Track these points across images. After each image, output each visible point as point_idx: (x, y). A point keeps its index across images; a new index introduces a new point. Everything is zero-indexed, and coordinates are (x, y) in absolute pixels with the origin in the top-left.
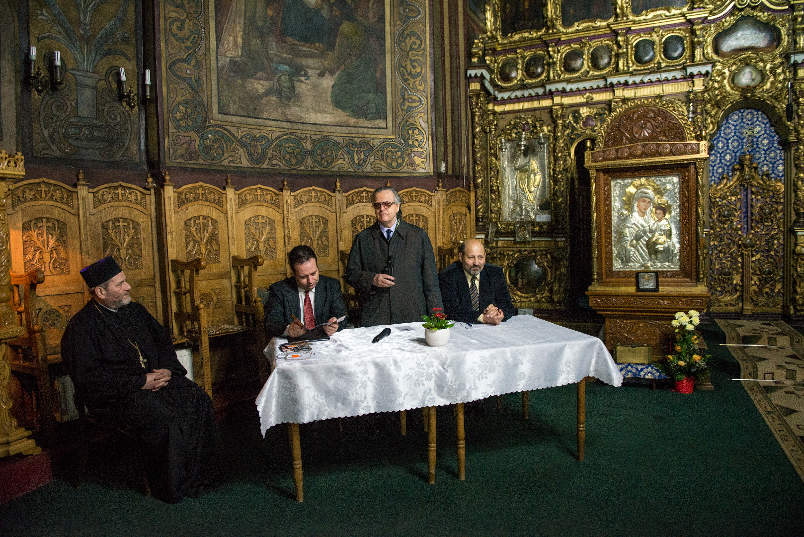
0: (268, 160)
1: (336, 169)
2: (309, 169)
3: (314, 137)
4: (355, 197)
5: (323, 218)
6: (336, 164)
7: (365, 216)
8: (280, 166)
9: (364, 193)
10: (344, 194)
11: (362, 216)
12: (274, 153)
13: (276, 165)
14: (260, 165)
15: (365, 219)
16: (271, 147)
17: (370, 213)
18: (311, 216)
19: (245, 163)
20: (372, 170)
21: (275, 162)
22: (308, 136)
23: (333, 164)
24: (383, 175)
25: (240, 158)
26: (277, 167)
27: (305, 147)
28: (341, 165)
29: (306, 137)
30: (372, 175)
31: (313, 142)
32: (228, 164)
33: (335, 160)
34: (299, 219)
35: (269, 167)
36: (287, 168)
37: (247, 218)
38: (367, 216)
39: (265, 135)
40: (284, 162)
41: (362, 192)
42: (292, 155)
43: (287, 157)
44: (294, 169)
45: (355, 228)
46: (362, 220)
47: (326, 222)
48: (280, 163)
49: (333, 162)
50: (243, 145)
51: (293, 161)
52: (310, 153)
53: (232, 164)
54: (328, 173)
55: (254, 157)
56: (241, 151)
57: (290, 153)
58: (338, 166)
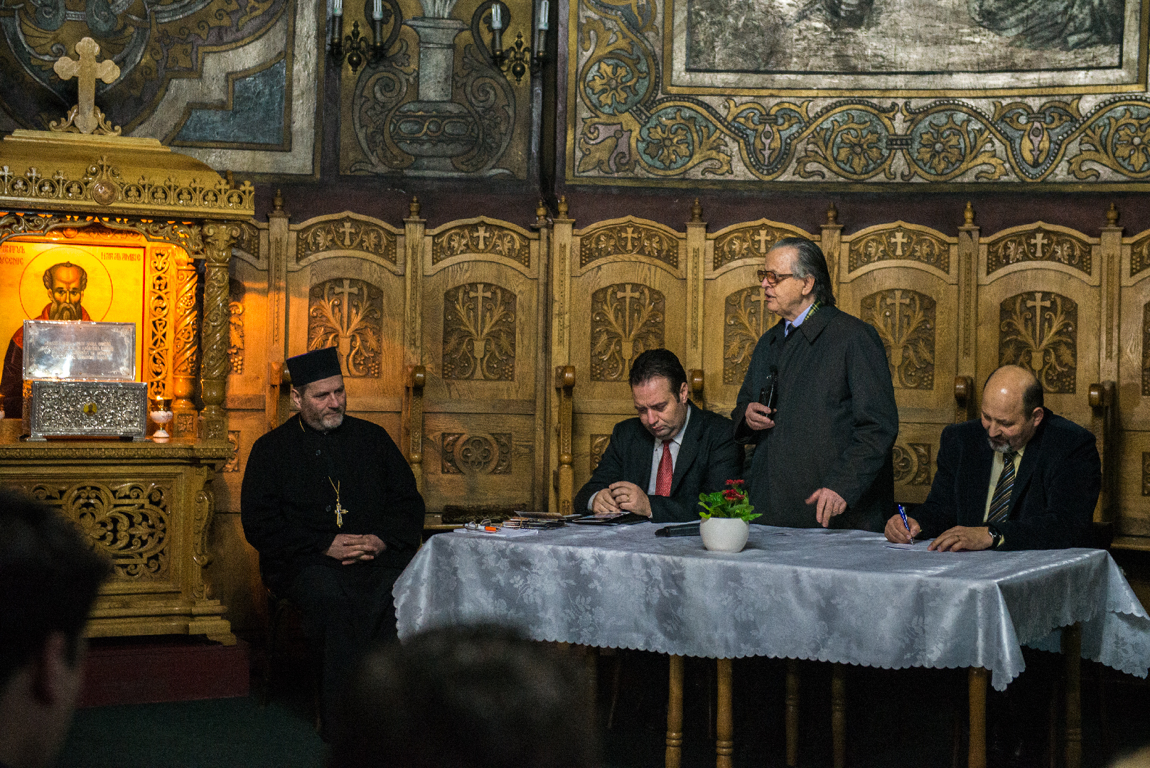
0: (794, 164)
1: (969, 179)
2: (899, 180)
3: (914, 104)
4: (1012, 246)
5: (922, 296)
6: (971, 165)
7: (1039, 296)
8: (823, 176)
9: (1040, 236)
10: (983, 240)
11: (1031, 295)
12: (811, 147)
13: (812, 173)
14: (774, 175)
15: (1038, 303)
16: (805, 134)
17: (1055, 289)
18: (892, 291)
19: (740, 171)
20: (1071, 178)
21: (811, 167)
22: (901, 102)
23: (964, 166)
24: (1105, 188)
25: (729, 163)
26: (817, 178)
27: (891, 131)
28: (985, 168)
29: (894, 105)
30: (1068, 189)
31: (914, 117)
32: (701, 177)
33: (968, 158)
34: (859, 296)
35: (797, 178)
36: (841, 179)
37: (730, 290)
38: (1046, 295)
39: (792, 107)
40: (835, 168)
41: (1032, 234)
42: (859, 150)
43: (844, 153)
44: (857, 182)
45: (1009, 325)
46: (1030, 304)
47: (929, 305)
48: (825, 170)
49: (963, 161)
50: (739, 133)
51: (858, 163)
52: (903, 142)
53: (710, 176)
54: (946, 188)
55: (760, 157)
56: (734, 147)
57: (852, 146)
58: (976, 170)
